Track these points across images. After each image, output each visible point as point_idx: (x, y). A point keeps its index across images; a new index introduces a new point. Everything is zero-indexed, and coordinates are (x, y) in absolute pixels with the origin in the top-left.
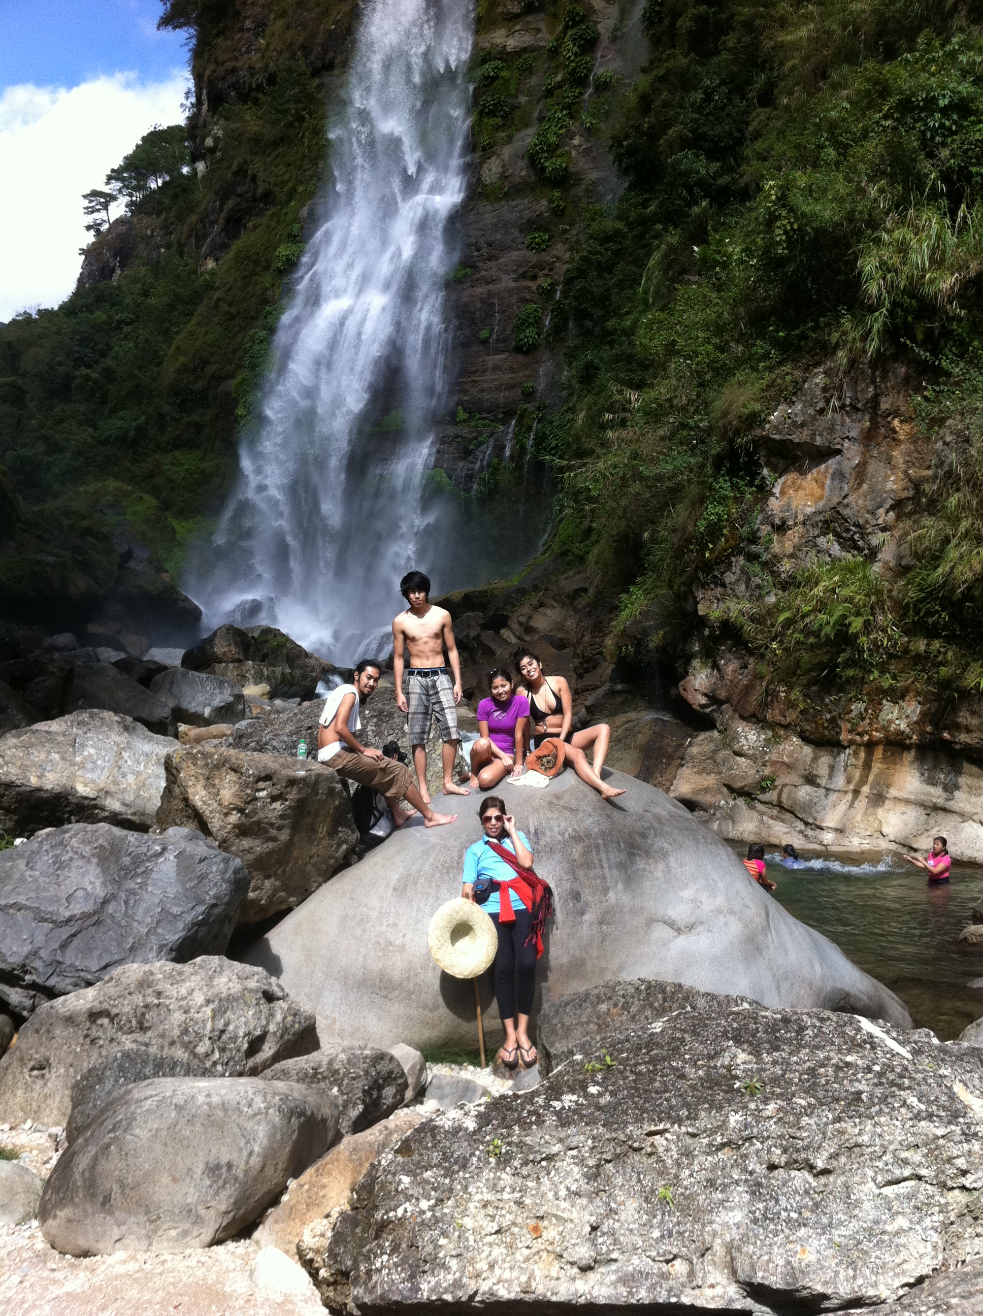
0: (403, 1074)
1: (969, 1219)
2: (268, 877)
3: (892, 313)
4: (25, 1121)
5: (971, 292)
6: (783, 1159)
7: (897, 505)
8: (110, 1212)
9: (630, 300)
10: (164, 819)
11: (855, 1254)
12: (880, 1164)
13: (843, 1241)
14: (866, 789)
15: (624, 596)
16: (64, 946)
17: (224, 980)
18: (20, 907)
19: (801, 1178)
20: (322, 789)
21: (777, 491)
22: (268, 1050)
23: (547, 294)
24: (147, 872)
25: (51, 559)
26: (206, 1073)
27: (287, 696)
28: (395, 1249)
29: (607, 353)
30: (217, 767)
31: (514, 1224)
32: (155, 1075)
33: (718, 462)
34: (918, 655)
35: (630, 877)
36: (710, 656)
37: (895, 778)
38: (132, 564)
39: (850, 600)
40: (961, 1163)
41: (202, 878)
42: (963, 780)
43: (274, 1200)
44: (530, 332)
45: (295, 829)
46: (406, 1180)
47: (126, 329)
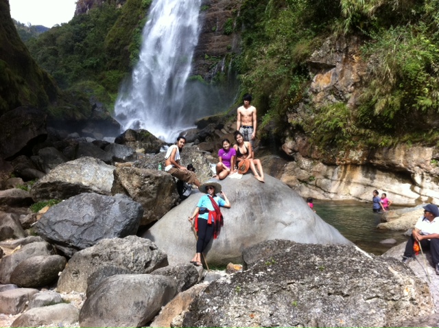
0: (197, 272)
1: (395, 310)
2: (149, 210)
3: (352, 19)
4: (71, 291)
5: (379, 11)
6: (333, 291)
7: (355, 85)
8: (103, 319)
9: (263, 16)
10: (114, 191)
11: (358, 322)
12: (365, 293)
13: (354, 318)
14: (344, 180)
15: (263, 117)
16: (82, 233)
17: (136, 243)
18: (67, 221)
19: (339, 298)
20: (167, 180)
21: (314, 80)
22: (152, 266)
23: (235, 14)
24: (109, 208)
25: (69, 108)
26: (132, 273)
27: (150, 153)
28: (205, 323)
29: (256, 34)
30: (131, 173)
31: (245, 314)
32: (116, 274)
33: (294, 71)
34: (361, 135)
35: (270, 208)
36: (292, 137)
37: (355, 175)
38: (96, 109)
39: (339, 116)
40: (392, 291)
41: (128, 210)
42: (376, 176)
43: (157, 314)
44: (229, 28)
45: (158, 194)
46: (208, 300)
47: (92, 29)
